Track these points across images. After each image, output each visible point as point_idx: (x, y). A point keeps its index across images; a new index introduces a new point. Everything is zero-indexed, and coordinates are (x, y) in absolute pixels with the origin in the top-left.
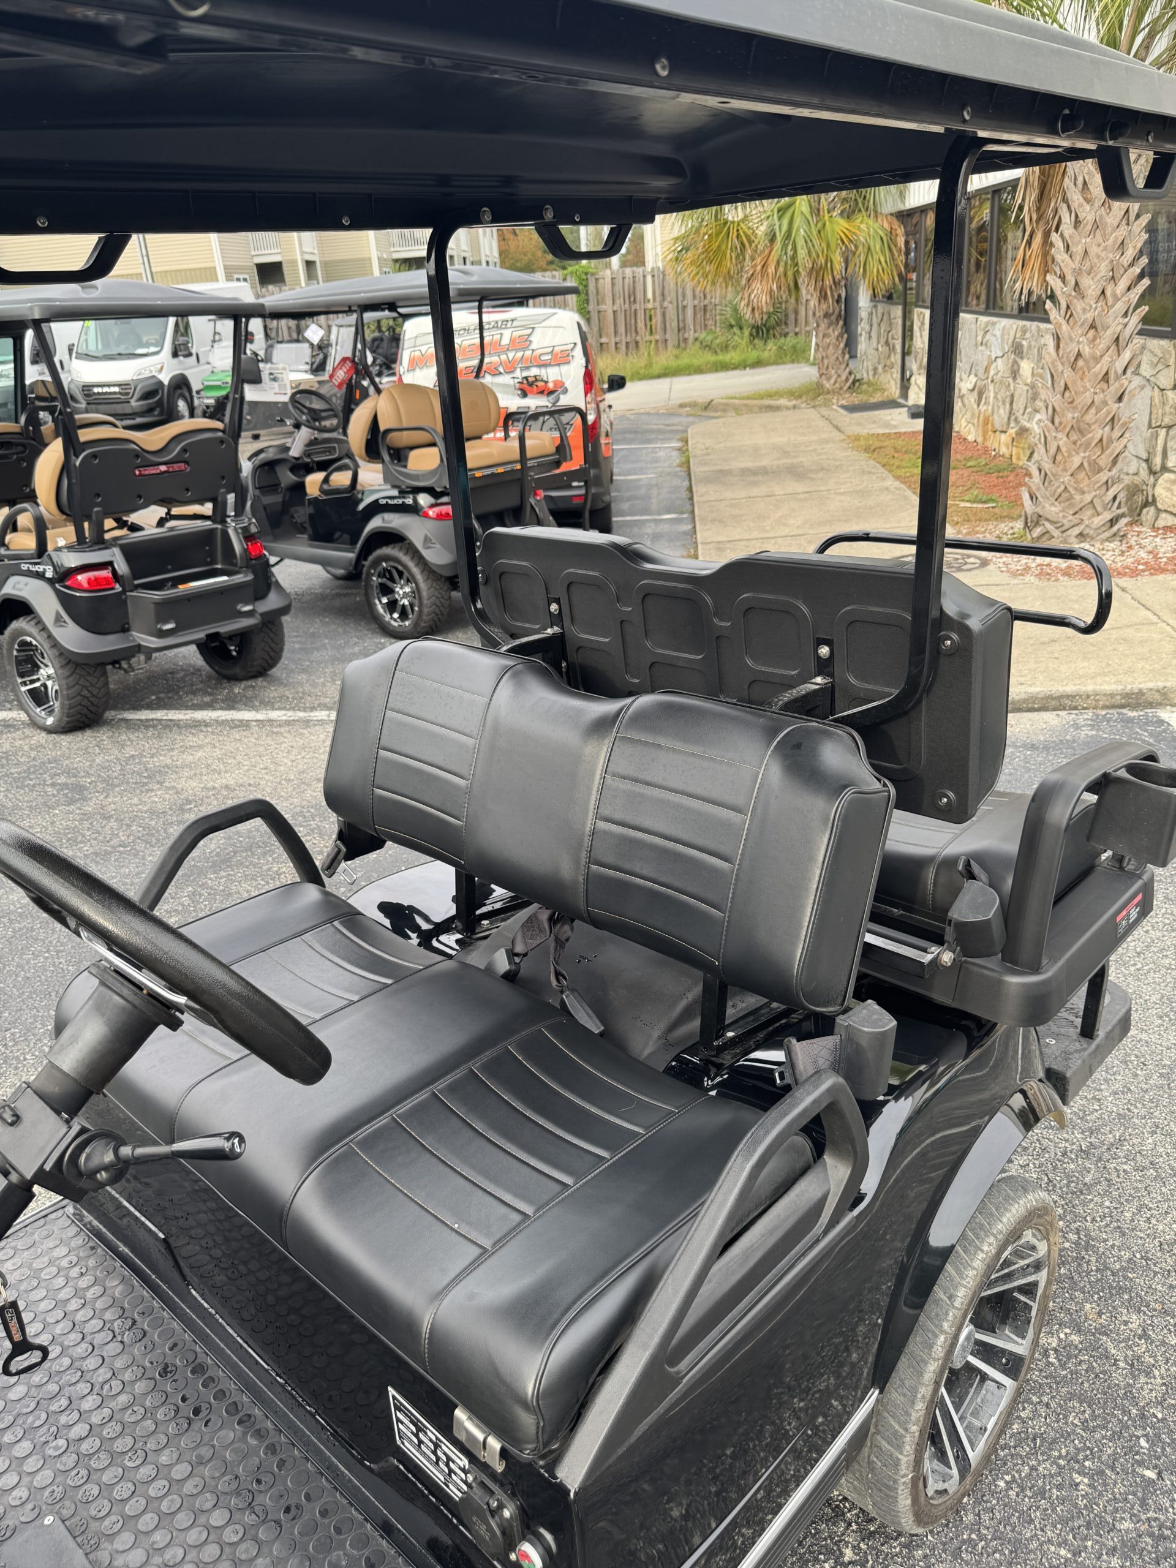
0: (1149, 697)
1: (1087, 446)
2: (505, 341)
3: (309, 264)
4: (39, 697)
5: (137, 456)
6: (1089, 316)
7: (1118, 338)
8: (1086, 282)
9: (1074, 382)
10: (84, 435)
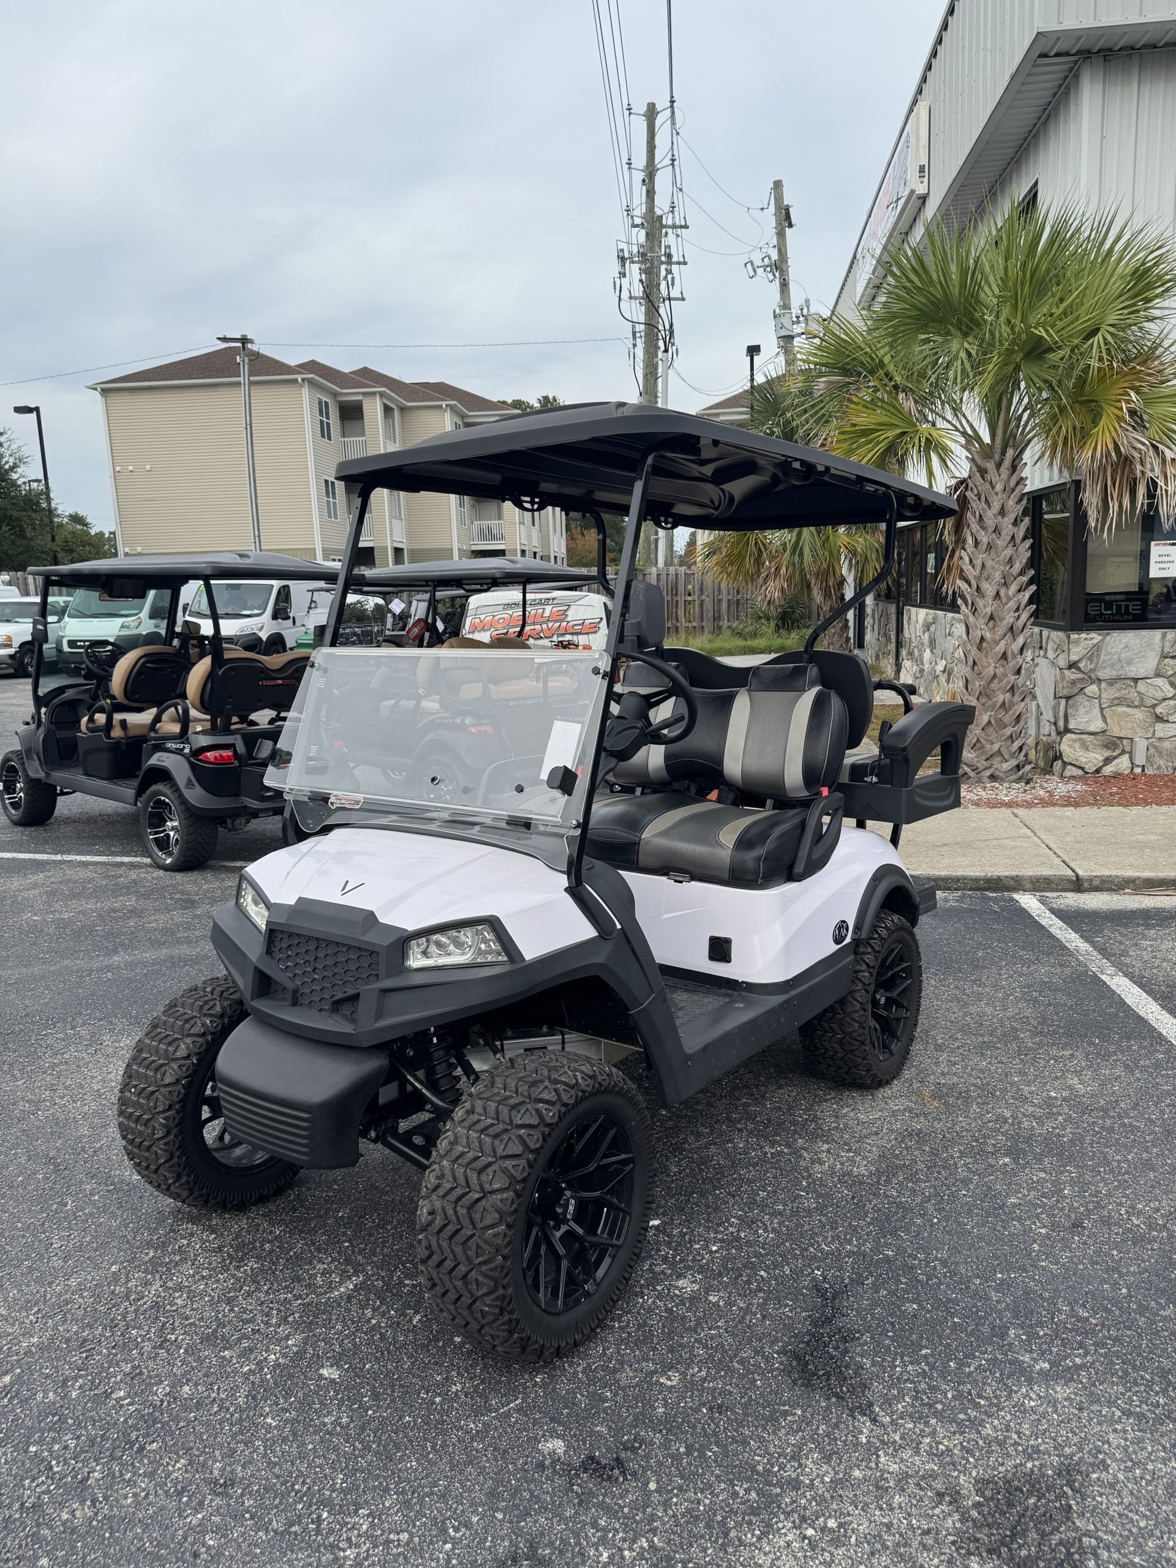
0: (1006, 883)
1: (993, 707)
2: (547, 614)
3: (398, 552)
4: (163, 844)
5: (262, 672)
6: (989, 610)
7: (1012, 628)
8: (985, 586)
9: (981, 659)
10: (227, 655)
